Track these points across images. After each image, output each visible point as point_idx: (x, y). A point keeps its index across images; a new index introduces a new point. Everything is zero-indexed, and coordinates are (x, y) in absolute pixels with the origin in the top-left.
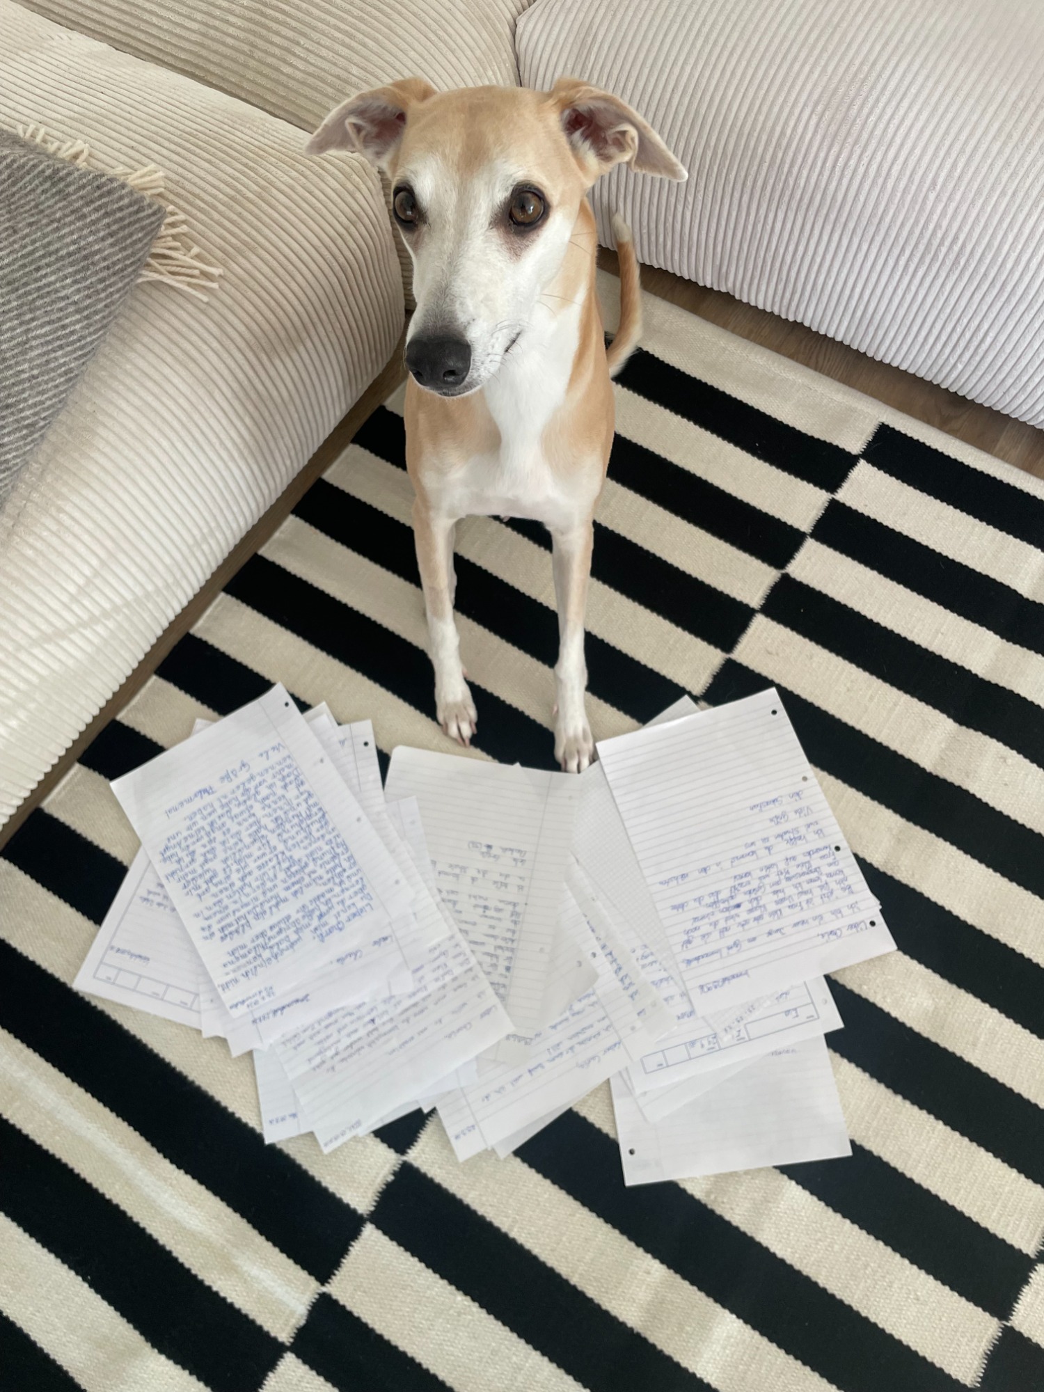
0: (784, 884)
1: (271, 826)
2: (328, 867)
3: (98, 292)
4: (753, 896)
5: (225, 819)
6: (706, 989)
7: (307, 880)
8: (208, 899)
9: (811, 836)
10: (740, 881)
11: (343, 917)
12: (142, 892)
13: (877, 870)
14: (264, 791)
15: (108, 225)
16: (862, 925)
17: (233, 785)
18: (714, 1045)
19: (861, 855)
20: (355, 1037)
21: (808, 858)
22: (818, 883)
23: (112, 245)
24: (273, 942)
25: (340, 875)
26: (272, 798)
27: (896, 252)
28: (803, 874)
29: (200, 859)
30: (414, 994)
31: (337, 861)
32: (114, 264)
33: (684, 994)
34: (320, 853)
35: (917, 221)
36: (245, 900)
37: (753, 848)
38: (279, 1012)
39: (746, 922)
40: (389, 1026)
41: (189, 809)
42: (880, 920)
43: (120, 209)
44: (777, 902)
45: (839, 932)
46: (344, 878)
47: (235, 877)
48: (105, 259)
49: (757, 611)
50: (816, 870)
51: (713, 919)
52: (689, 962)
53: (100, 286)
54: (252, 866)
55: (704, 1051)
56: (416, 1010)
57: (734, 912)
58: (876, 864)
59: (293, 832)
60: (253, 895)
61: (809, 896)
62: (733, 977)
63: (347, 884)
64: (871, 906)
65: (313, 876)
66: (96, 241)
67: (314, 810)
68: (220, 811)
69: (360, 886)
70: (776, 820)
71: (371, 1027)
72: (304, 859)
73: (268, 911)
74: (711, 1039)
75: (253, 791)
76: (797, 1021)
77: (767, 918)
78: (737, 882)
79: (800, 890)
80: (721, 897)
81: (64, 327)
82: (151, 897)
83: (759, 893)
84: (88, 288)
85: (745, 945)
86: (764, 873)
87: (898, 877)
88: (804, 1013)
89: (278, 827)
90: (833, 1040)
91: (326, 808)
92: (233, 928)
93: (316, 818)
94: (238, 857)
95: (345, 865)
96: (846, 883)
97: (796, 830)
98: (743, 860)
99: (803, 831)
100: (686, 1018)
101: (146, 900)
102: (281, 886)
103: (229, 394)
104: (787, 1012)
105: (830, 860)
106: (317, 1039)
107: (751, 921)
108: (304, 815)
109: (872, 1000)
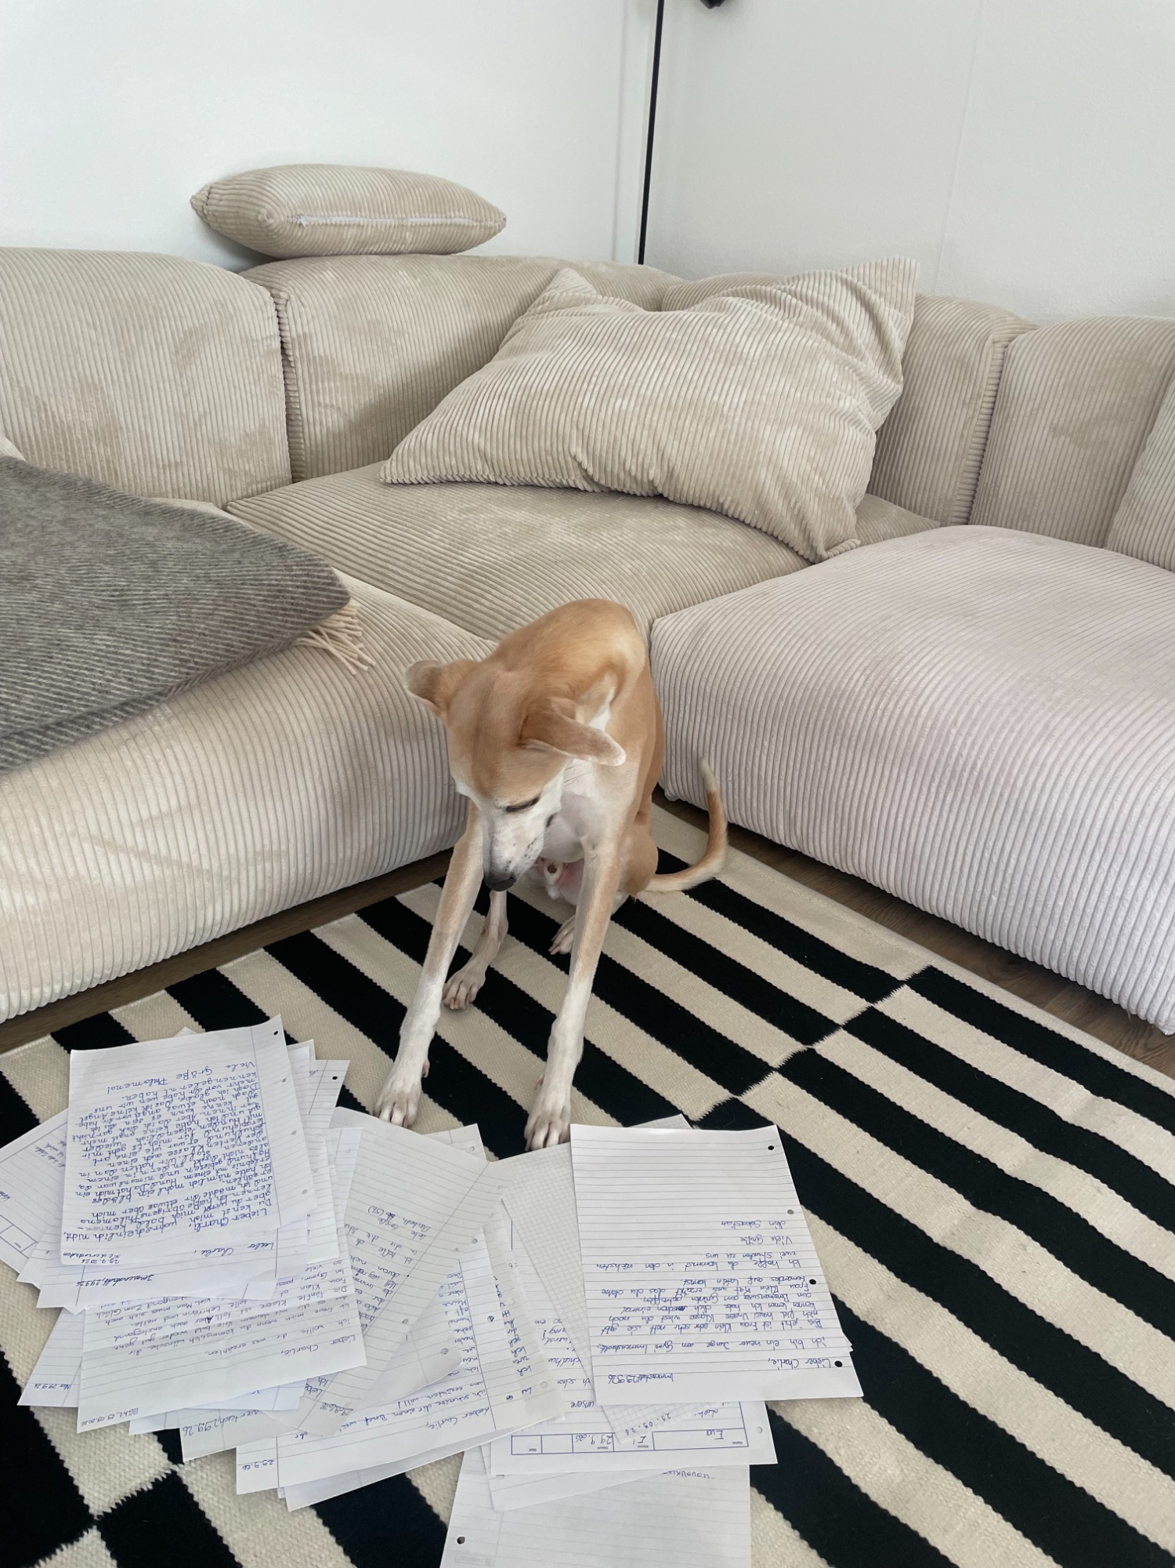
0: (741, 1300)
1: (204, 1122)
2: (240, 1168)
3: (277, 614)
4: (702, 1303)
5: (163, 1107)
6: (616, 1380)
7: (213, 1174)
8: (103, 1167)
9: (784, 1263)
10: (690, 1286)
11: (232, 1215)
12: (42, 1145)
13: (857, 1318)
14: (213, 1094)
15: (305, 581)
16: (826, 1363)
17: (186, 1083)
18: (608, 1443)
19: (840, 1297)
20: (179, 1329)
21: (776, 1283)
22: (783, 1309)
23: (303, 594)
24: (145, 1218)
25: (250, 1177)
26: (218, 1101)
27: (928, 779)
28: (767, 1296)
29: (116, 1132)
30: (269, 1305)
31: (252, 1166)
32: (298, 605)
33: (588, 1381)
34: (239, 1155)
35: (942, 751)
36: (139, 1176)
37: (714, 1259)
38: (112, 1282)
39: (686, 1326)
40: (224, 1329)
41: (131, 1091)
42: (848, 1362)
43: (319, 577)
44: (728, 1316)
45: (795, 1363)
46: (252, 1182)
47: (141, 1157)
48: (293, 598)
49: (776, 1070)
50: (782, 1296)
51: (647, 1314)
52: (605, 1348)
53: (281, 612)
54: (165, 1149)
55: (594, 1448)
56: (262, 1320)
57: (673, 1313)
58: (856, 1312)
59: (222, 1133)
60: (150, 1175)
61: (768, 1319)
62: (654, 1376)
63: (252, 1187)
64: (842, 1347)
65: (221, 1173)
66: (292, 586)
67: (254, 1119)
68: (161, 1099)
69: (265, 1191)
70: (749, 1240)
71: (204, 1324)
72: (221, 1156)
73: (157, 1191)
74: (605, 1437)
75: (203, 1092)
76: (720, 1443)
77: (711, 1328)
78: (687, 1286)
79: (759, 1310)
80: (663, 1295)
81: (242, 619)
82: (48, 1150)
83: (708, 1303)
84: (272, 608)
85: (678, 1348)
86: (721, 1285)
87: (879, 1328)
88: (730, 1437)
89: (210, 1125)
90: (760, 1477)
91: (267, 1119)
92: (112, 1196)
93: (252, 1126)
94: (155, 1139)
95: (259, 1170)
96: (815, 1317)
97: (769, 1254)
98: (699, 1267)
99: (776, 1257)
100: (582, 1408)
101: (41, 1150)
102: (183, 1172)
103: (343, 743)
104: (710, 1432)
105: (802, 1290)
106: (136, 1320)
107: (692, 1327)
108: (242, 1121)
109: (821, 1446)
